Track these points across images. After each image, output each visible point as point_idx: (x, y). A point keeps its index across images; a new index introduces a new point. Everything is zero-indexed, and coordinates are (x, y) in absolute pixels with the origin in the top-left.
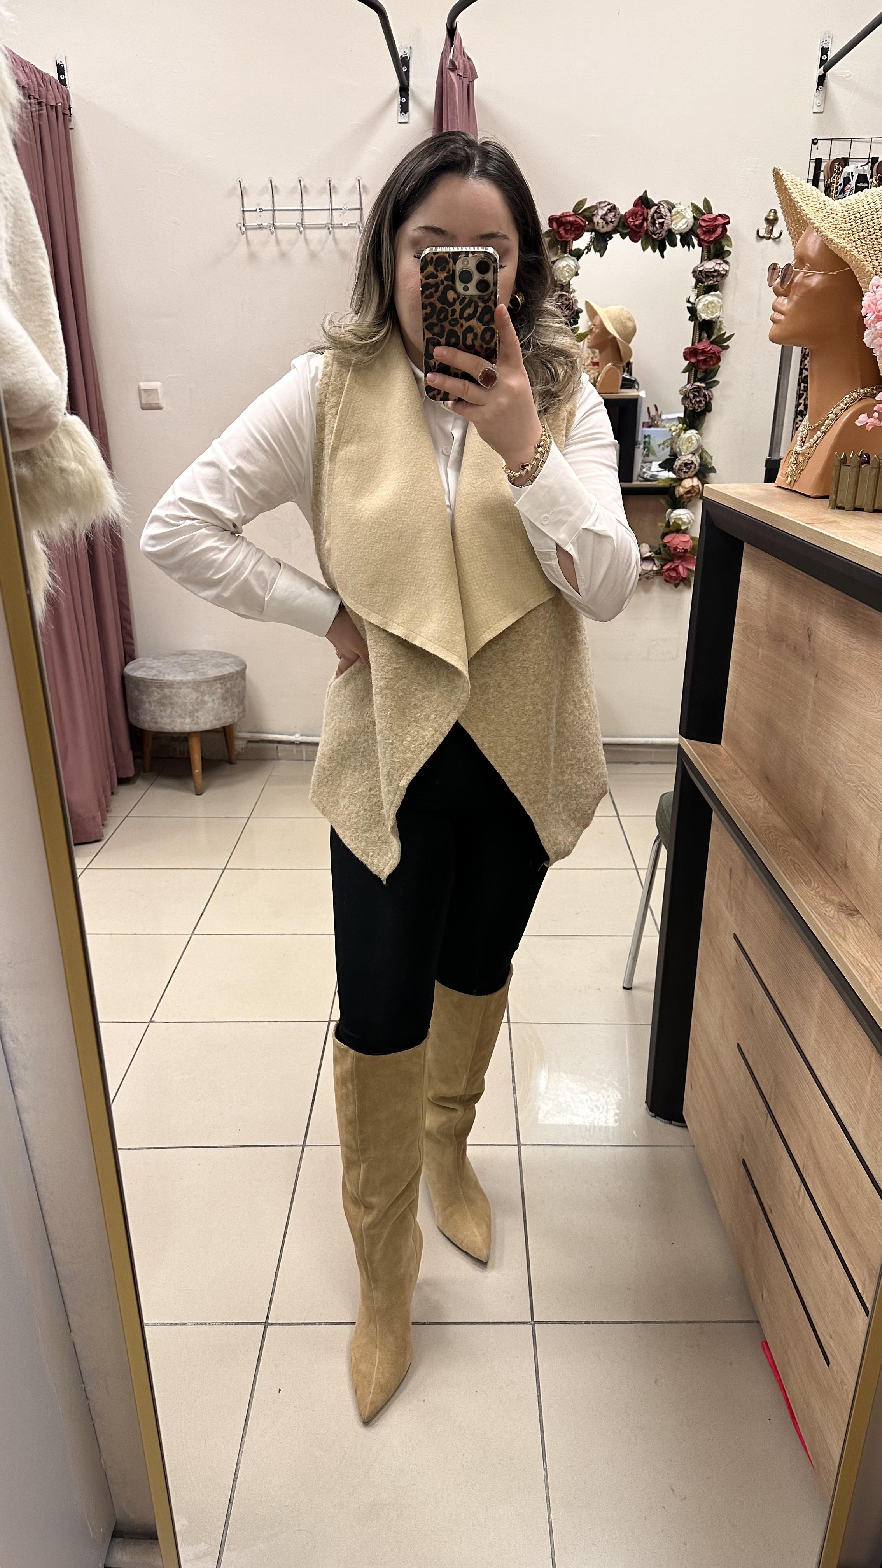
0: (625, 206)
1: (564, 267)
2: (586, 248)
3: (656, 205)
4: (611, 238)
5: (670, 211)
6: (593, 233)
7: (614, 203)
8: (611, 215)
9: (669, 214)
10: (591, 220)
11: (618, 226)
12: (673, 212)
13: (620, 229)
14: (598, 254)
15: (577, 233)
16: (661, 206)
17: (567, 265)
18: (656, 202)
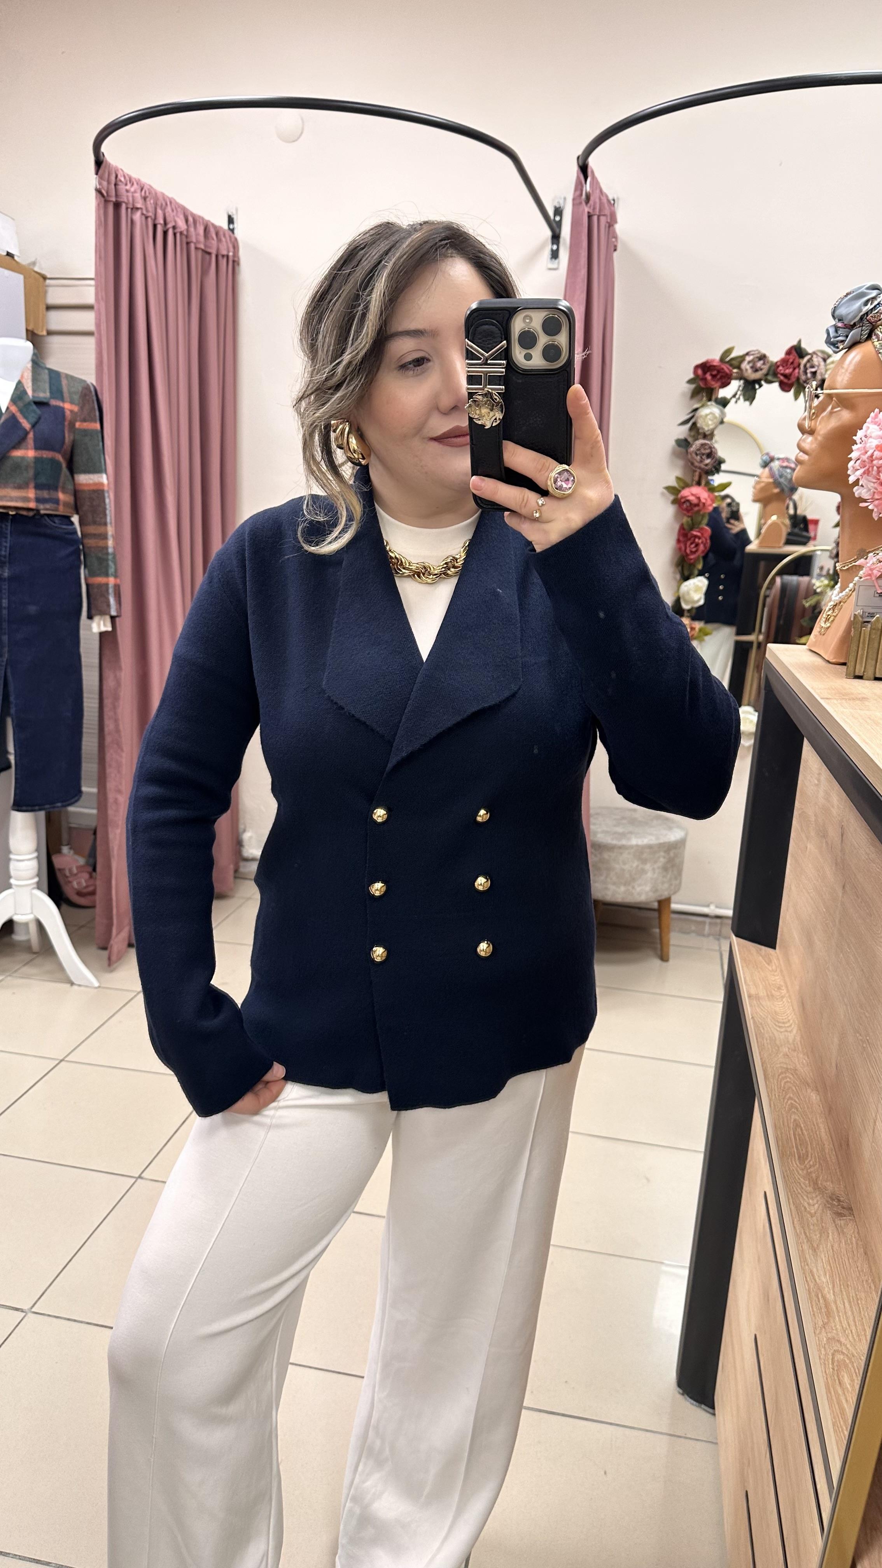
0: (776, 355)
1: (707, 415)
2: (734, 396)
3: (809, 354)
4: (761, 386)
5: (825, 360)
6: (742, 382)
7: (764, 351)
8: (759, 364)
9: (822, 363)
10: (739, 367)
11: (767, 375)
12: (829, 361)
13: (770, 378)
14: (747, 403)
15: (724, 381)
16: (815, 356)
17: (711, 413)
18: (810, 351)
